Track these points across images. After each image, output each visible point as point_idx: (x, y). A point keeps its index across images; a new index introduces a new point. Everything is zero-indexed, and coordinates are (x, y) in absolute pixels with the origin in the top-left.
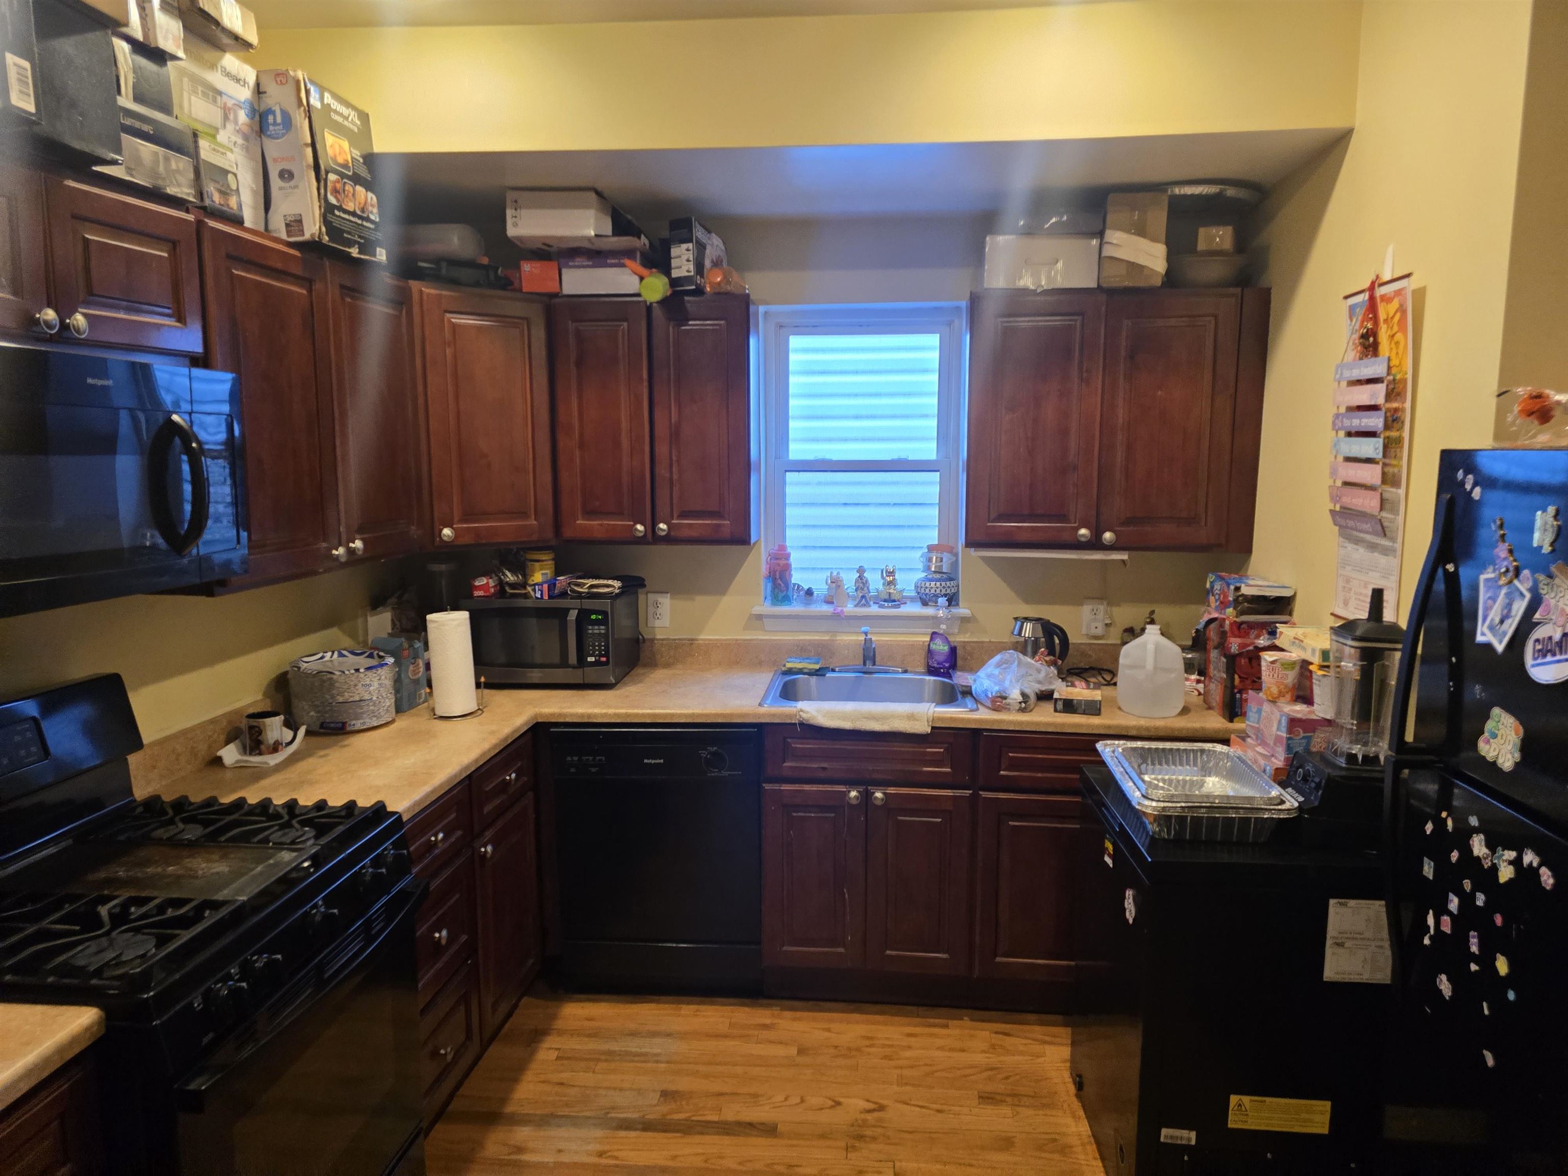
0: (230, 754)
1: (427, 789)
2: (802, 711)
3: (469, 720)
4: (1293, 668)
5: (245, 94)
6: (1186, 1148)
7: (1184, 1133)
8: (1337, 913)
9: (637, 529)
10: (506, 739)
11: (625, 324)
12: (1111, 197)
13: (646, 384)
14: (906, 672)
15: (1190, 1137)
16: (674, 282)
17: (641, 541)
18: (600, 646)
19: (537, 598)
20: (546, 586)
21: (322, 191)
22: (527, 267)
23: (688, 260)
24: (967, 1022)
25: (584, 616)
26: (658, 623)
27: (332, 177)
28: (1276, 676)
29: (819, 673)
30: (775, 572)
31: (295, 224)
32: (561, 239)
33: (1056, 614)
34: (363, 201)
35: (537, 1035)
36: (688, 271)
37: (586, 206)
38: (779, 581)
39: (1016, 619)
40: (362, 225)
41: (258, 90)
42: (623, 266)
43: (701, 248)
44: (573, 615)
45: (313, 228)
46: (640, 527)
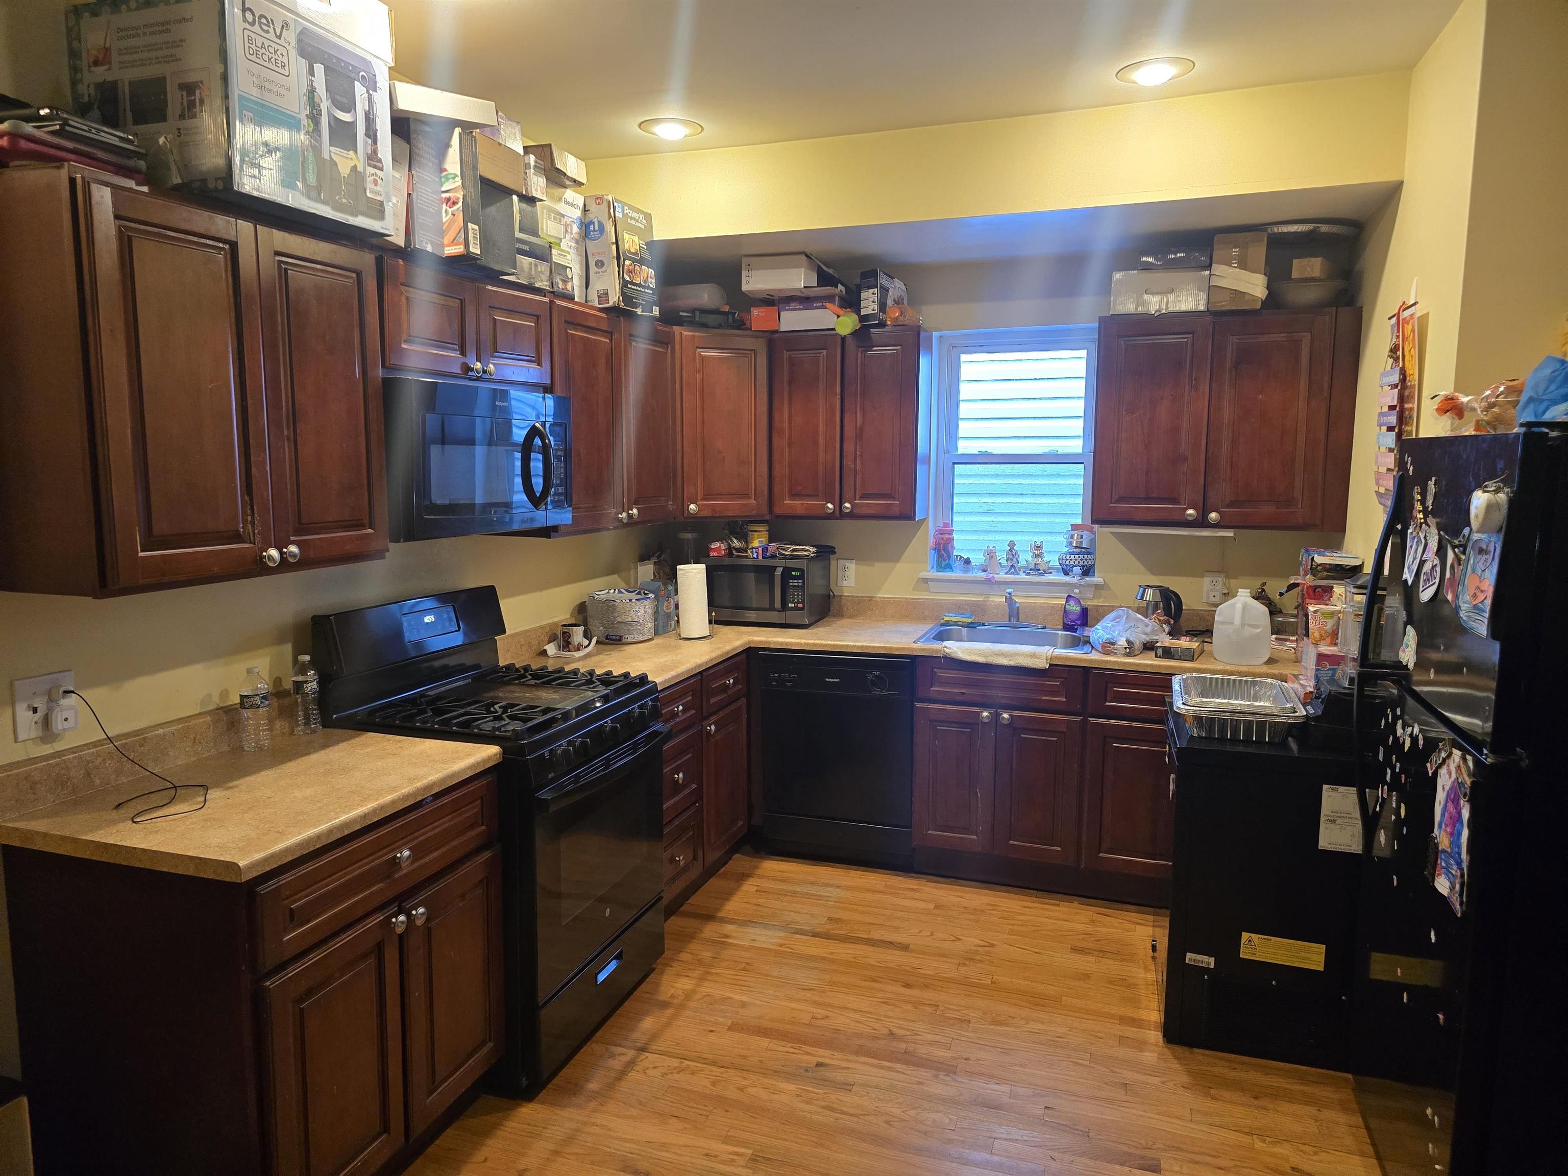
0: (551, 649)
1: (673, 673)
2: (946, 647)
3: (703, 641)
4: (1332, 617)
5: (578, 213)
6: (1207, 970)
7: (1205, 958)
8: (1330, 796)
9: (828, 507)
10: (727, 653)
11: (825, 352)
12: (1217, 237)
13: (838, 397)
14: (1044, 628)
15: (1210, 962)
16: (863, 319)
17: (830, 517)
18: (798, 595)
19: (754, 558)
20: (760, 549)
21: (621, 273)
22: (755, 312)
23: (873, 302)
24: (1076, 904)
25: (787, 571)
26: (845, 583)
27: (627, 262)
28: (1317, 623)
29: (971, 626)
30: (939, 544)
31: (604, 296)
32: (780, 290)
33: (1174, 583)
34: (646, 276)
35: (743, 877)
36: (873, 310)
37: (800, 267)
38: (943, 552)
39: (1140, 586)
40: (645, 292)
41: (585, 210)
42: (825, 308)
43: (885, 290)
44: (779, 571)
45: (614, 298)
46: (830, 506)
